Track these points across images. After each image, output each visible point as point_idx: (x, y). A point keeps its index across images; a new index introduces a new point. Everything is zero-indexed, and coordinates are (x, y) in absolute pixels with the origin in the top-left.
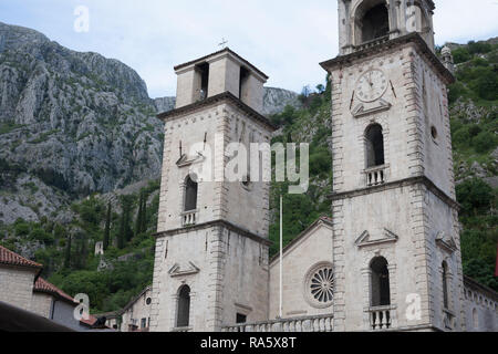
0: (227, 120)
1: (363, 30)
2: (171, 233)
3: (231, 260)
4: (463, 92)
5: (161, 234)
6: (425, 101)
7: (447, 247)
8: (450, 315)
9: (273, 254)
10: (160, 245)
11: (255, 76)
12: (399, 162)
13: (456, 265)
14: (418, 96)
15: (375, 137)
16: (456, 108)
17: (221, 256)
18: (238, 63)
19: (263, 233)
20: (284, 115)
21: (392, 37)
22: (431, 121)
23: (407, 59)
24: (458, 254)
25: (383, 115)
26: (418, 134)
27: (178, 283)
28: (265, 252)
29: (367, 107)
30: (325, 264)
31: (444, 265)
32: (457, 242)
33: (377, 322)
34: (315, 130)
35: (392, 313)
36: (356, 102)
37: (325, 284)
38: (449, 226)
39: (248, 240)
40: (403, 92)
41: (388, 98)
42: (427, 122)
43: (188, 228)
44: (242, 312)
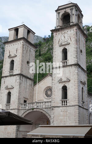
0: (23, 45)
1: (63, 21)
2: (6, 77)
3: (23, 85)
4: (89, 39)
5: (3, 77)
6: (79, 42)
7: (83, 84)
8: (83, 102)
9: (35, 83)
10: (3, 80)
11: (32, 33)
12: (71, 59)
13: (86, 88)
14: (77, 41)
15: (65, 52)
16: (87, 44)
17: (20, 84)
18: (27, 29)
19: (32, 78)
20: (39, 43)
21: (71, 24)
22: (81, 48)
23: (75, 30)
24: (86, 85)
25: (68, 46)
26: (77, 52)
27: (7, 91)
28: (33, 83)
29: (63, 43)
30: (49, 87)
31: (82, 88)
32: (86, 82)
33: (63, 104)
34: (47, 48)
35: (68, 101)
36: (60, 42)
37: (49, 93)
38: (84, 77)
39: (28, 80)
40: (73, 39)
41: (69, 41)
42: (79, 49)
43: (11, 76)
44: (26, 100)
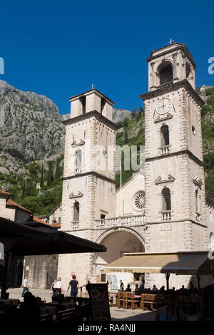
0: (95, 124)
1: (161, 78)
2: (70, 178)
3: (97, 190)
4: (210, 110)
5: (65, 179)
6: (189, 113)
7: (197, 184)
8: (199, 215)
9: (118, 187)
10: (65, 183)
11: (108, 103)
12: (176, 144)
13: (202, 192)
14: (186, 112)
15: (165, 131)
16: (206, 118)
17: (94, 188)
18: (100, 96)
19: (113, 178)
20: (124, 122)
21: (174, 82)
22: (192, 123)
23: (181, 93)
24: (203, 187)
25: (169, 121)
26: (185, 130)
27: (73, 201)
28: (114, 186)
29: (161, 117)
30: (141, 191)
31: (197, 191)
32: (203, 181)
33: (165, 217)
34: (139, 129)
35: (172, 214)
36: (156, 115)
37: (141, 201)
38: (199, 173)
39: (106, 182)
40: (178, 109)
41: (171, 112)
42: (190, 124)
43: (78, 176)
44: (104, 214)
